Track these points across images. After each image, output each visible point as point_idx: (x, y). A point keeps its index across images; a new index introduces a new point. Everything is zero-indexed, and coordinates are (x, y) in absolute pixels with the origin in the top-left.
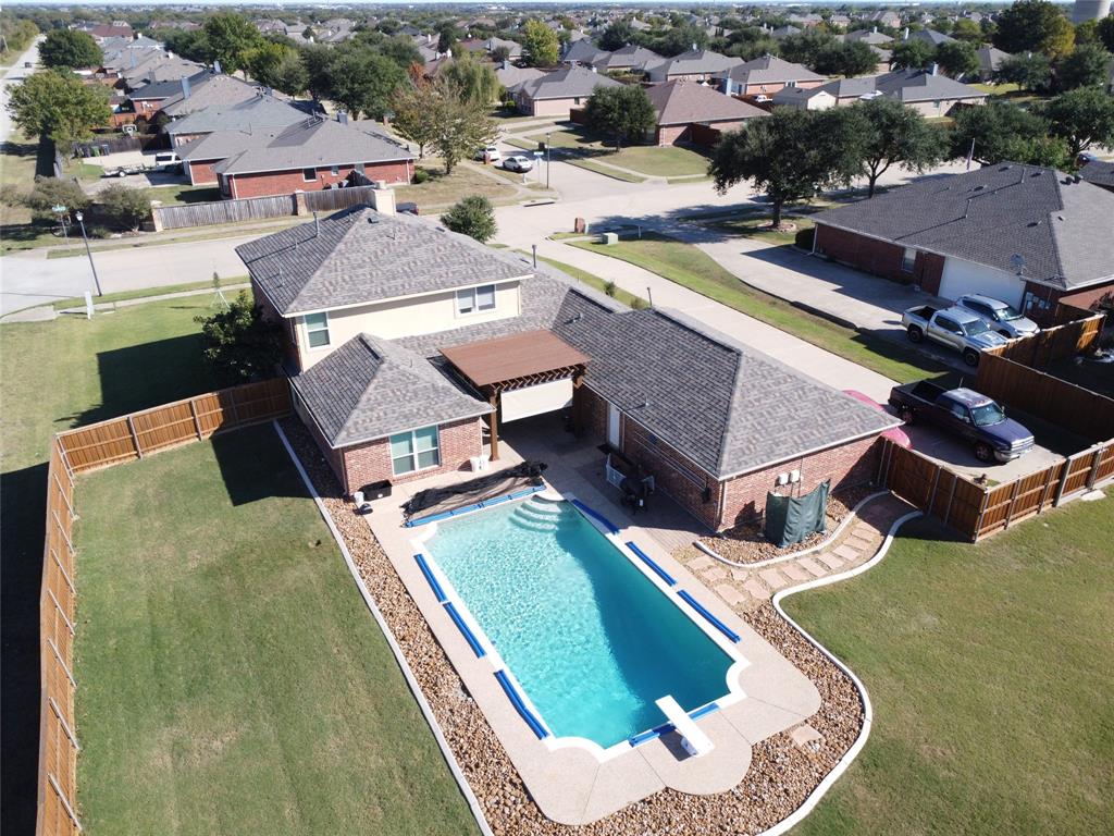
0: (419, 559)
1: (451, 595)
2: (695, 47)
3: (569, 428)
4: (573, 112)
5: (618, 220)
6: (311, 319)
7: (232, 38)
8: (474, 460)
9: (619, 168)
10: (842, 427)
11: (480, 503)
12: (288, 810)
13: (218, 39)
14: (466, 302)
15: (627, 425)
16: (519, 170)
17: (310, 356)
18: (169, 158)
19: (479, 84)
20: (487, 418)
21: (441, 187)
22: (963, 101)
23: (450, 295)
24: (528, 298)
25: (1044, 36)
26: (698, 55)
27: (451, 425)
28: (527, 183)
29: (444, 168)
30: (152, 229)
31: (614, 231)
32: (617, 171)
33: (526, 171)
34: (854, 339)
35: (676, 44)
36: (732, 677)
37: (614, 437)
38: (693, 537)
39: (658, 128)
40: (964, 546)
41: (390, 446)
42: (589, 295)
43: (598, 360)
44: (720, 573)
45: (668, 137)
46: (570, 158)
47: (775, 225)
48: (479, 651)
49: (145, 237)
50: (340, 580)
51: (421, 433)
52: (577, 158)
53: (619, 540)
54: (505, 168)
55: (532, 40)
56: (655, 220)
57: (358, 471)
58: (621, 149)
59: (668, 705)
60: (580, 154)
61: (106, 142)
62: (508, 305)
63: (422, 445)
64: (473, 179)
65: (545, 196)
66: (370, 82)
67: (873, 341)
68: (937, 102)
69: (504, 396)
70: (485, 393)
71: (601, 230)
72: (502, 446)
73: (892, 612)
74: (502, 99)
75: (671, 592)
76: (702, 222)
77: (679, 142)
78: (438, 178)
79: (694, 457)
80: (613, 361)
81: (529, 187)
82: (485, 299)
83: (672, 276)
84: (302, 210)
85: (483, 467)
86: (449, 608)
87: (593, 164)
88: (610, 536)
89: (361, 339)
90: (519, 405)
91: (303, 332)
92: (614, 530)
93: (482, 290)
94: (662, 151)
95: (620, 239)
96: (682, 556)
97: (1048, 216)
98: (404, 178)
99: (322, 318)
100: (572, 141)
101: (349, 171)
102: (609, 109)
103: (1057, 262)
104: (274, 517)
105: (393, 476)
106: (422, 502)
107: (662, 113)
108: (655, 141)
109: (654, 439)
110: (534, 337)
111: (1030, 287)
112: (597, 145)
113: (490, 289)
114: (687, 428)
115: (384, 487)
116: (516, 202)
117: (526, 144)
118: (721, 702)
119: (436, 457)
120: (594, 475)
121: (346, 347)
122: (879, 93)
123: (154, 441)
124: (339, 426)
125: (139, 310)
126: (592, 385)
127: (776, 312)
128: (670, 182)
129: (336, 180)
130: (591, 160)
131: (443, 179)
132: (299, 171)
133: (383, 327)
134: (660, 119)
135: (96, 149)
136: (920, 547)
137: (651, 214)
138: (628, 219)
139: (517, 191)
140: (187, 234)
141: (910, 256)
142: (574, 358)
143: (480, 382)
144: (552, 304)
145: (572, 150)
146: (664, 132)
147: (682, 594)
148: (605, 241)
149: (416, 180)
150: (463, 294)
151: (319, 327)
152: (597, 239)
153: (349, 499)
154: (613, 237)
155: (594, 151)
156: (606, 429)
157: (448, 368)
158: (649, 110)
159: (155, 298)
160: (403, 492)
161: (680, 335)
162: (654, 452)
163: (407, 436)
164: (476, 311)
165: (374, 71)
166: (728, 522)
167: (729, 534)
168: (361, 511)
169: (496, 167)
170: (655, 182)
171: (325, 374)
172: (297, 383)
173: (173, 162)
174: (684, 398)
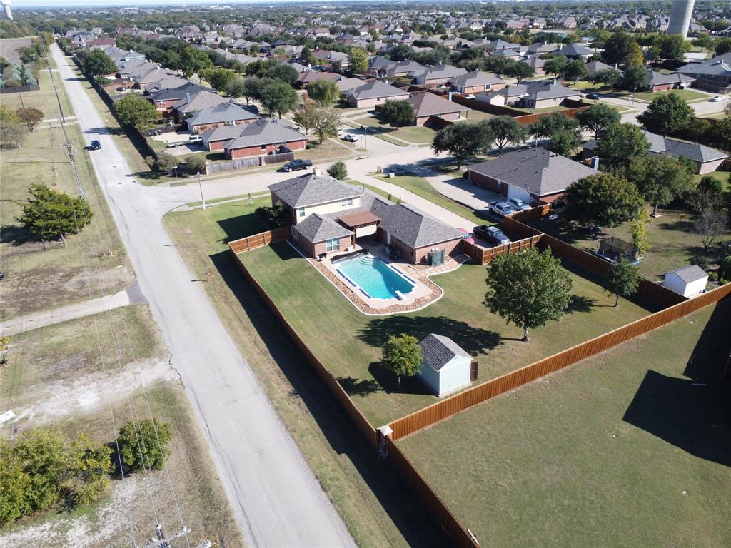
0: (337, 270)
1: (347, 277)
2: (440, 63)
3: (376, 240)
4: (376, 107)
5: (396, 166)
6: (301, 209)
7: (194, 60)
8: (348, 248)
9: (397, 139)
10: (450, 236)
11: (351, 258)
12: (318, 310)
13: (187, 61)
14: (344, 203)
15: (392, 237)
16: (352, 141)
17: (300, 220)
18: (196, 138)
19: (329, 92)
20: (352, 236)
21: (319, 151)
22: (568, 98)
23: (340, 201)
24: (363, 201)
25: (626, 54)
26: (442, 68)
27: (342, 238)
28: (356, 148)
29: (319, 141)
30: (205, 173)
31: (393, 172)
32: (396, 140)
33: (355, 141)
34: (473, 213)
35: (431, 59)
36: (413, 289)
37: (389, 242)
38: (409, 265)
39: (416, 118)
40: (479, 266)
41: (326, 243)
42: (382, 200)
43: (384, 220)
44: (415, 272)
45: (421, 122)
46: (375, 133)
47: (458, 169)
48: (355, 286)
49: (203, 176)
50: (317, 274)
51: (334, 240)
52: (378, 133)
53: (389, 266)
54: (345, 139)
55: (354, 59)
56: (411, 166)
57: (318, 250)
58: (399, 128)
59: (398, 292)
60: (380, 130)
61: (160, 129)
62: (356, 204)
63: (334, 244)
64: (332, 146)
65: (364, 154)
66: (281, 97)
67: (479, 214)
68: (555, 99)
69: (357, 230)
70: (352, 229)
71: (389, 170)
72: (356, 245)
73: (455, 279)
74: (341, 97)
75: (402, 276)
76: (430, 166)
77: (426, 124)
78: (317, 146)
79: (408, 244)
80: (388, 220)
81: (357, 150)
82: (350, 202)
83: (413, 191)
84: (263, 164)
85: (351, 250)
86: (347, 279)
87: (386, 137)
88: (387, 265)
89: (314, 214)
90: (361, 233)
91: (298, 212)
92: (388, 263)
93: (349, 199)
94: (417, 129)
95: (396, 175)
96: (406, 269)
97: (542, 169)
98: (302, 147)
99: (303, 208)
100: (375, 123)
101: (280, 145)
102: (392, 111)
103: (540, 186)
104: (295, 263)
105: (326, 252)
106: (335, 259)
107: (418, 111)
108: (415, 124)
109: (399, 241)
110: (365, 213)
111: (532, 195)
112: (388, 126)
113: (351, 199)
114: (408, 237)
115: (325, 255)
116: (352, 158)
117: (354, 125)
118: (410, 293)
119: (338, 247)
120: (383, 252)
121: (310, 217)
122: (527, 95)
123: (253, 245)
124: (313, 238)
125: (220, 206)
126: (382, 227)
127: (449, 204)
128: (420, 146)
129: (274, 149)
130: (385, 134)
131: (319, 146)
132: (259, 146)
133: (321, 211)
134: (416, 114)
135: (156, 132)
136: (468, 266)
137: (410, 163)
138: (400, 166)
139: (352, 152)
140: (219, 175)
141: (499, 183)
142: (377, 219)
143: (350, 226)
144: (370, 203)
145: (376, 128)
146: (419, 120)
147: (404, 276)
148: (389, 176)
149: (308, 148)
150: (343, 201)
151: (302, 211)
152: (386, 175)
153: (315, 258)
154: (392, 175)
155: (387, 129)
156: (387, 240)
157: (340, 222)
158: (411, 111)
159: (223, 202)
160: (330, 256)
161: (408, 212)
162: (400, 244)
163: (330, 241)
164: (347, 206)
165: (282, 92)
166: (418, 261)
167: (418, 264)
168: (320, 261)
169: (342, 139)
170: (413, 146)
171: (305, 224)
172: (296, 227)
173: (198, 140)
174: (407, 229)
